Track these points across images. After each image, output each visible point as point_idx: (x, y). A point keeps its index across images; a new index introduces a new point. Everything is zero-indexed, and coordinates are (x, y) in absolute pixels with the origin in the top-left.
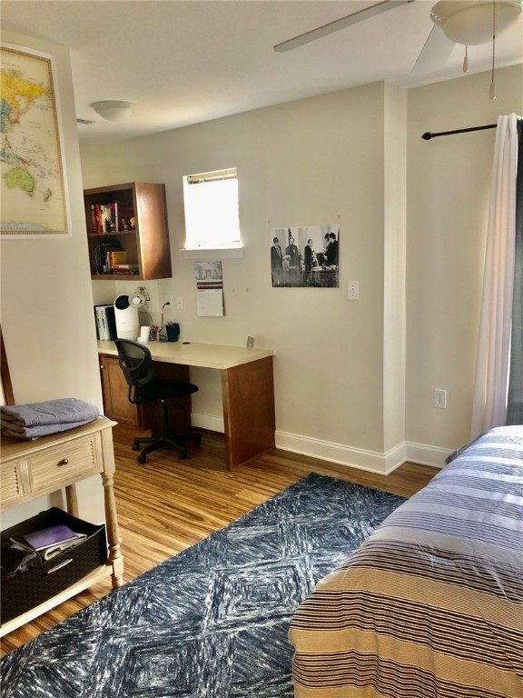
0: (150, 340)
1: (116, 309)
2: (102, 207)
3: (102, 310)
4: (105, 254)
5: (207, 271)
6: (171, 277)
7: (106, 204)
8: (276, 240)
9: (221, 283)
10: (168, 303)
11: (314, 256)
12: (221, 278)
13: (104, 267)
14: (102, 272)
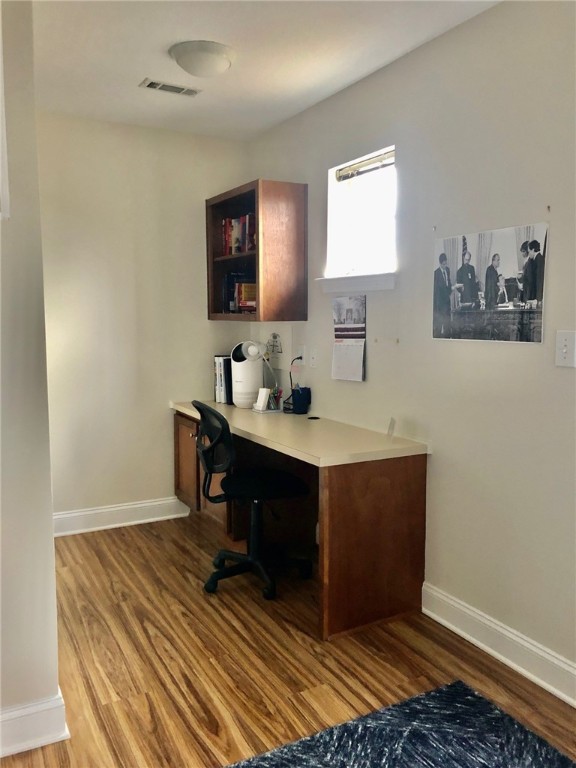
0: (268, 407)
1: (232, 361)
2: (233, 221)
3: (220, 361)
4: (234, 287)
5: (348, 311)
6: (306, 319)
7: (236, 216)
8: (443, 258)
9: (364, 329)
10: (301, 358)
11: (502, 284)
12: (365, 322)
13: (231, 304)
14: (228, 310)
